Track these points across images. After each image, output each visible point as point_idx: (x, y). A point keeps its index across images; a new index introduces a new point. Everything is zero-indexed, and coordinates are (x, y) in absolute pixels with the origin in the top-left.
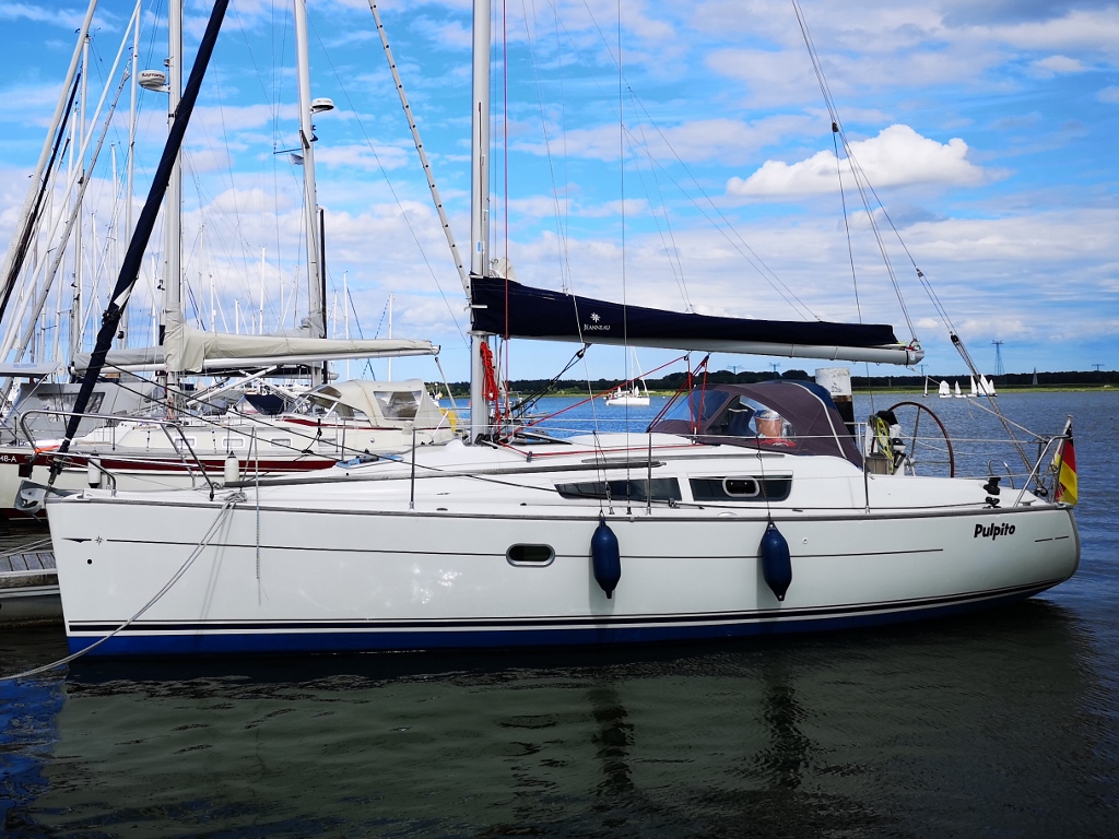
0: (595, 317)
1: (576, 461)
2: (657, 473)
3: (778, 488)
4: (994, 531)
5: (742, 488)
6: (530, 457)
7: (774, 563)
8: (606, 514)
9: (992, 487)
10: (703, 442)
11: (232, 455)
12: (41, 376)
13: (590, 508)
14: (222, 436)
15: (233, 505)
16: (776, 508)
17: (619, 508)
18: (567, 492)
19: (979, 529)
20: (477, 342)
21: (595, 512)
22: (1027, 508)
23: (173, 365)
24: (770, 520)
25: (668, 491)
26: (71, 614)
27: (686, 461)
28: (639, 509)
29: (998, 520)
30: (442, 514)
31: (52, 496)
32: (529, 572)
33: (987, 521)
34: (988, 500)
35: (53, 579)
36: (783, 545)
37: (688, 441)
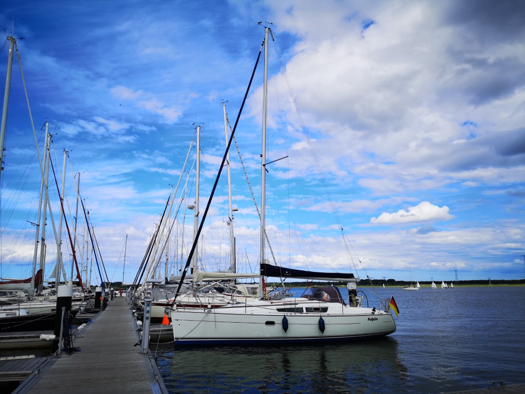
0: (287, 272)
1: (282, 303)
2: (297, 306)
3: (325, 310)
4: (373, 319)
5: (316, 310)
6: (272, 303)
7: (322, 325)
8: (286, 315)
9: (374, 310)
10: (311, 300)
11: (210, 304)
12: (160, 283)
13: (282, 313)
14: (207, 299)
15: (209, 313)
16: (323, 314)
17: (289, 314)
18: (279, 310)
19: (369, 319)
20: (261, 277)
21: (283, 314)
22: (381, 314)
23: (195, 280)
24: (321, 316)
25: (300, 310)
26: (175, 336)
27: (305, 303)
28: (293, 314)
29: (374, 317)
30: (252, 315)
31: (172, 311)
32: (270, 327)
33: (371, 317)
34: (372, 313)
35: (172, 330)
36: (323, 321)
37: (307, 299)
